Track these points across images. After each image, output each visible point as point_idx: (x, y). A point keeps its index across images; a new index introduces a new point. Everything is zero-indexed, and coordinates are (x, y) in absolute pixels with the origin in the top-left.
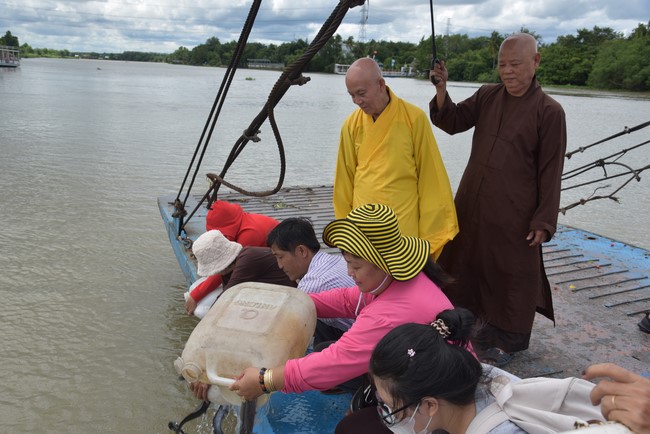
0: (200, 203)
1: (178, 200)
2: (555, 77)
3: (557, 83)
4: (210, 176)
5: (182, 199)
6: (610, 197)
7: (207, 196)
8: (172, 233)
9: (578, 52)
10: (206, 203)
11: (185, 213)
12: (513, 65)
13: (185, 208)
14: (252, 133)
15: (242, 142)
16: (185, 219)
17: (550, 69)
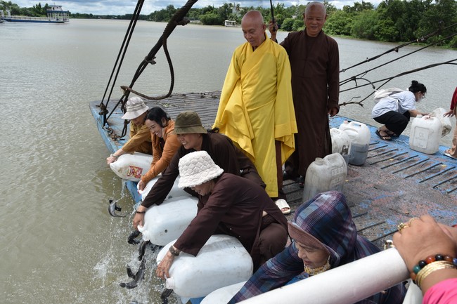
0: (117, 105)
1: (102, 103)
2: (338, 30)
3: (338, 34)
4: (123, 88)
5: (105, 103)
6: (359, 103)
7: (121, 100)
8: (100, 125)
9: (352, 16)
10: (120, 105)
11: (107, 112)
12: (317, 20)
13: (107, 109)
14: (150, 58)
15: (144, 64)
16: (107, 115)
17: (335, 25)
